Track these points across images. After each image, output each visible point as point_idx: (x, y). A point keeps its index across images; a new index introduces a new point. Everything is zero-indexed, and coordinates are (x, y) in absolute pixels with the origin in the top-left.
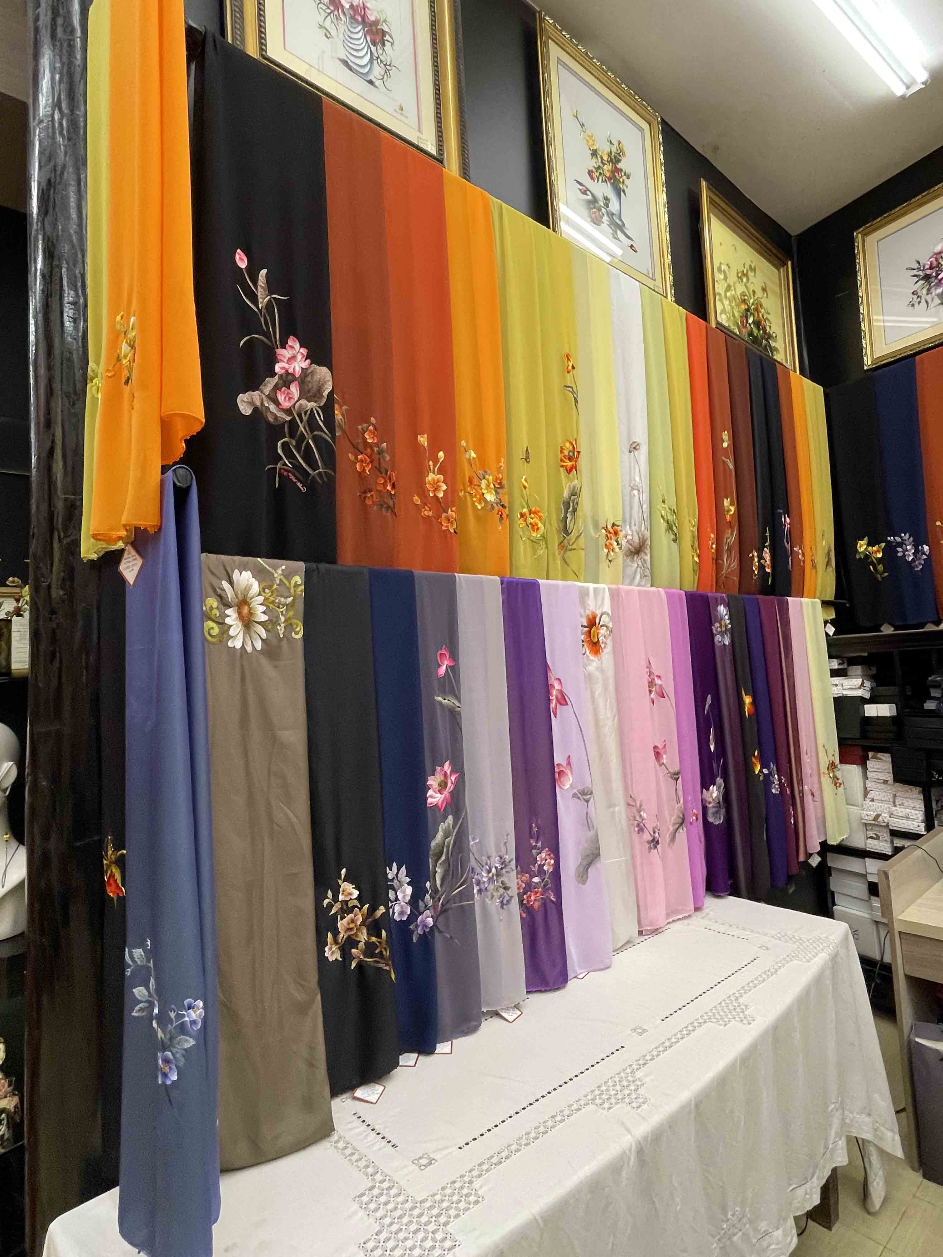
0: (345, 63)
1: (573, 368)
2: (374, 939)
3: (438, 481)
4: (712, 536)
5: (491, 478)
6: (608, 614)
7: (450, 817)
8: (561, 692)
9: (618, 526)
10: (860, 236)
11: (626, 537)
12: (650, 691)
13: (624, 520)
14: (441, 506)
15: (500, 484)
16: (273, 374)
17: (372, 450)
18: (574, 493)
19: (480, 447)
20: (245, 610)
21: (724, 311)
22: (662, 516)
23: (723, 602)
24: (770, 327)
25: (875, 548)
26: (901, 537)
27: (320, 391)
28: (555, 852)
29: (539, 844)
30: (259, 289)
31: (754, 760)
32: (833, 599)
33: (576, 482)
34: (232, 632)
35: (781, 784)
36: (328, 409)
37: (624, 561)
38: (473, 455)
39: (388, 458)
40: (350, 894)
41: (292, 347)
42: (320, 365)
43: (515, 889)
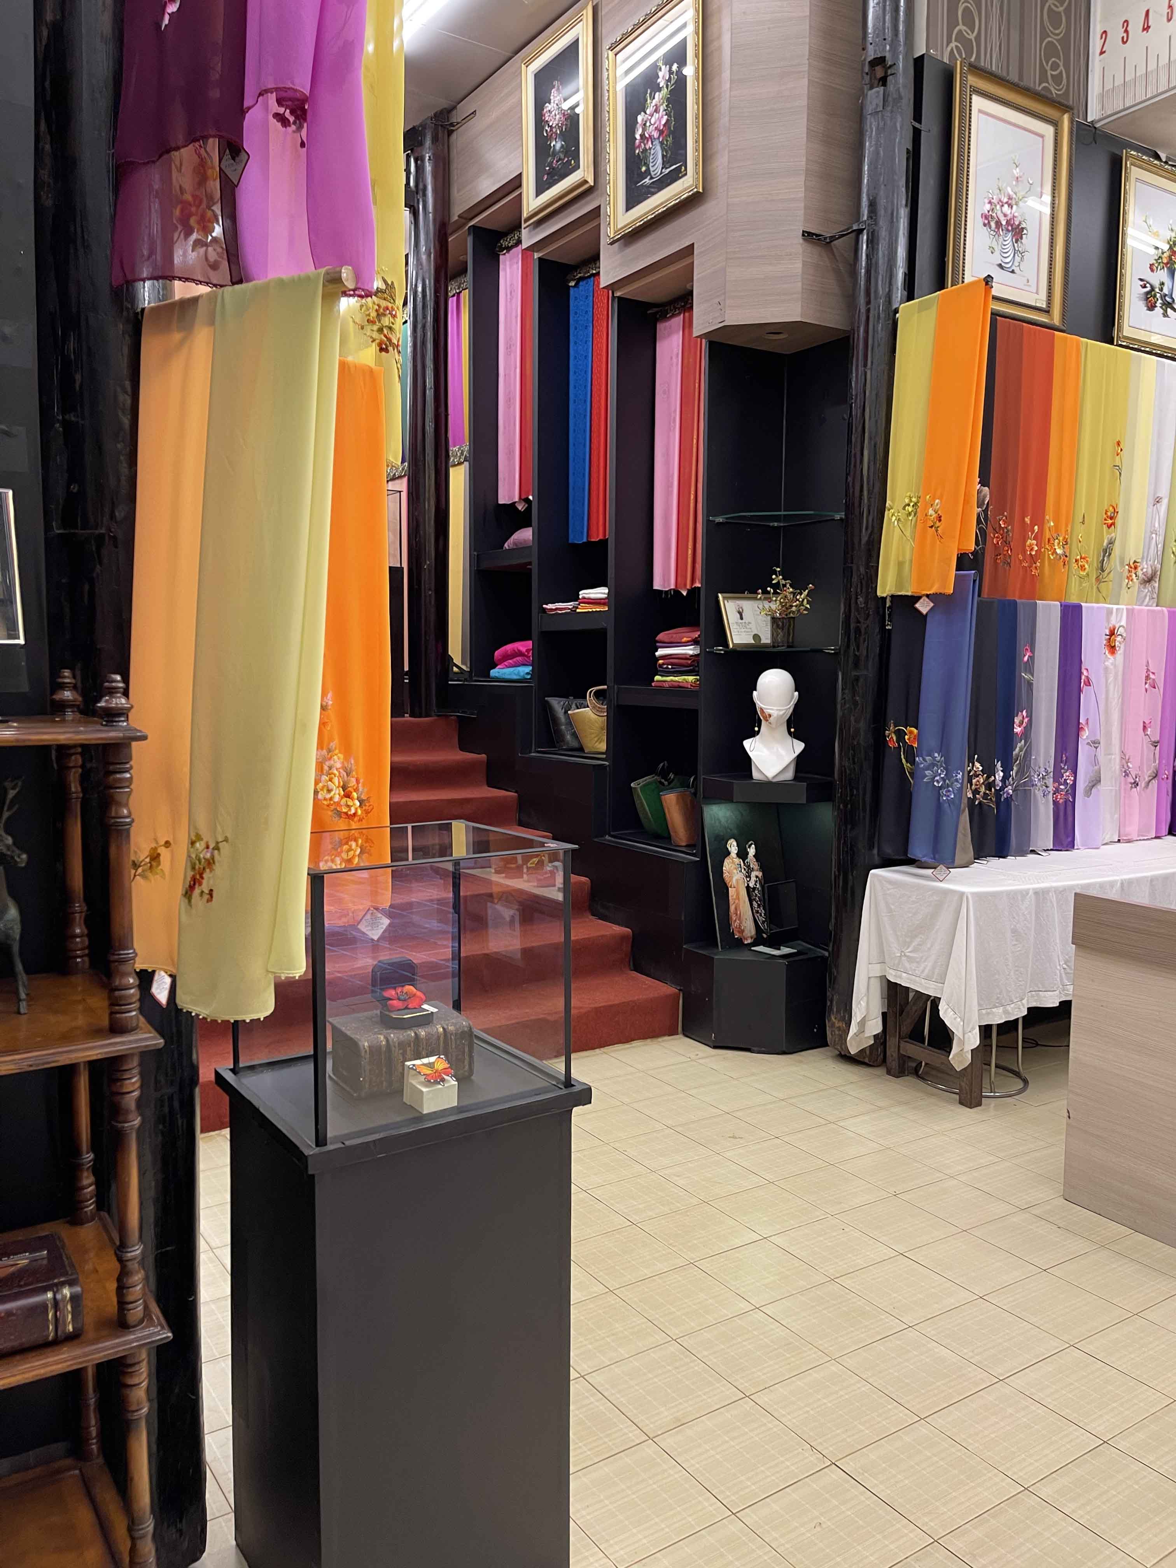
0: (1000, 266)
1: (1121, 450)
2: (987, 792)
3: (1033, 544)
5: (1061, 538)
6: (1124, 627)
7: (1023, 741)
8: (1087, 677)
9: (1138, 562)
11: (1142, 570)
12: (1146, 683)
13: (1143, 558)
14: (1033, 559)
15: (1066, 541)
17: (1004, 531)
18: (1111, 542)
19: (1057, 520)
22: (1173, 553)
27: (984, 500)
28: (1075, 773)
29: (1066, 767)
36: (987, 512)
37: (1139, 588)
38: (1052, 524)
39: (1011, 535)
40: (979, 768)
43: (1051, 789)
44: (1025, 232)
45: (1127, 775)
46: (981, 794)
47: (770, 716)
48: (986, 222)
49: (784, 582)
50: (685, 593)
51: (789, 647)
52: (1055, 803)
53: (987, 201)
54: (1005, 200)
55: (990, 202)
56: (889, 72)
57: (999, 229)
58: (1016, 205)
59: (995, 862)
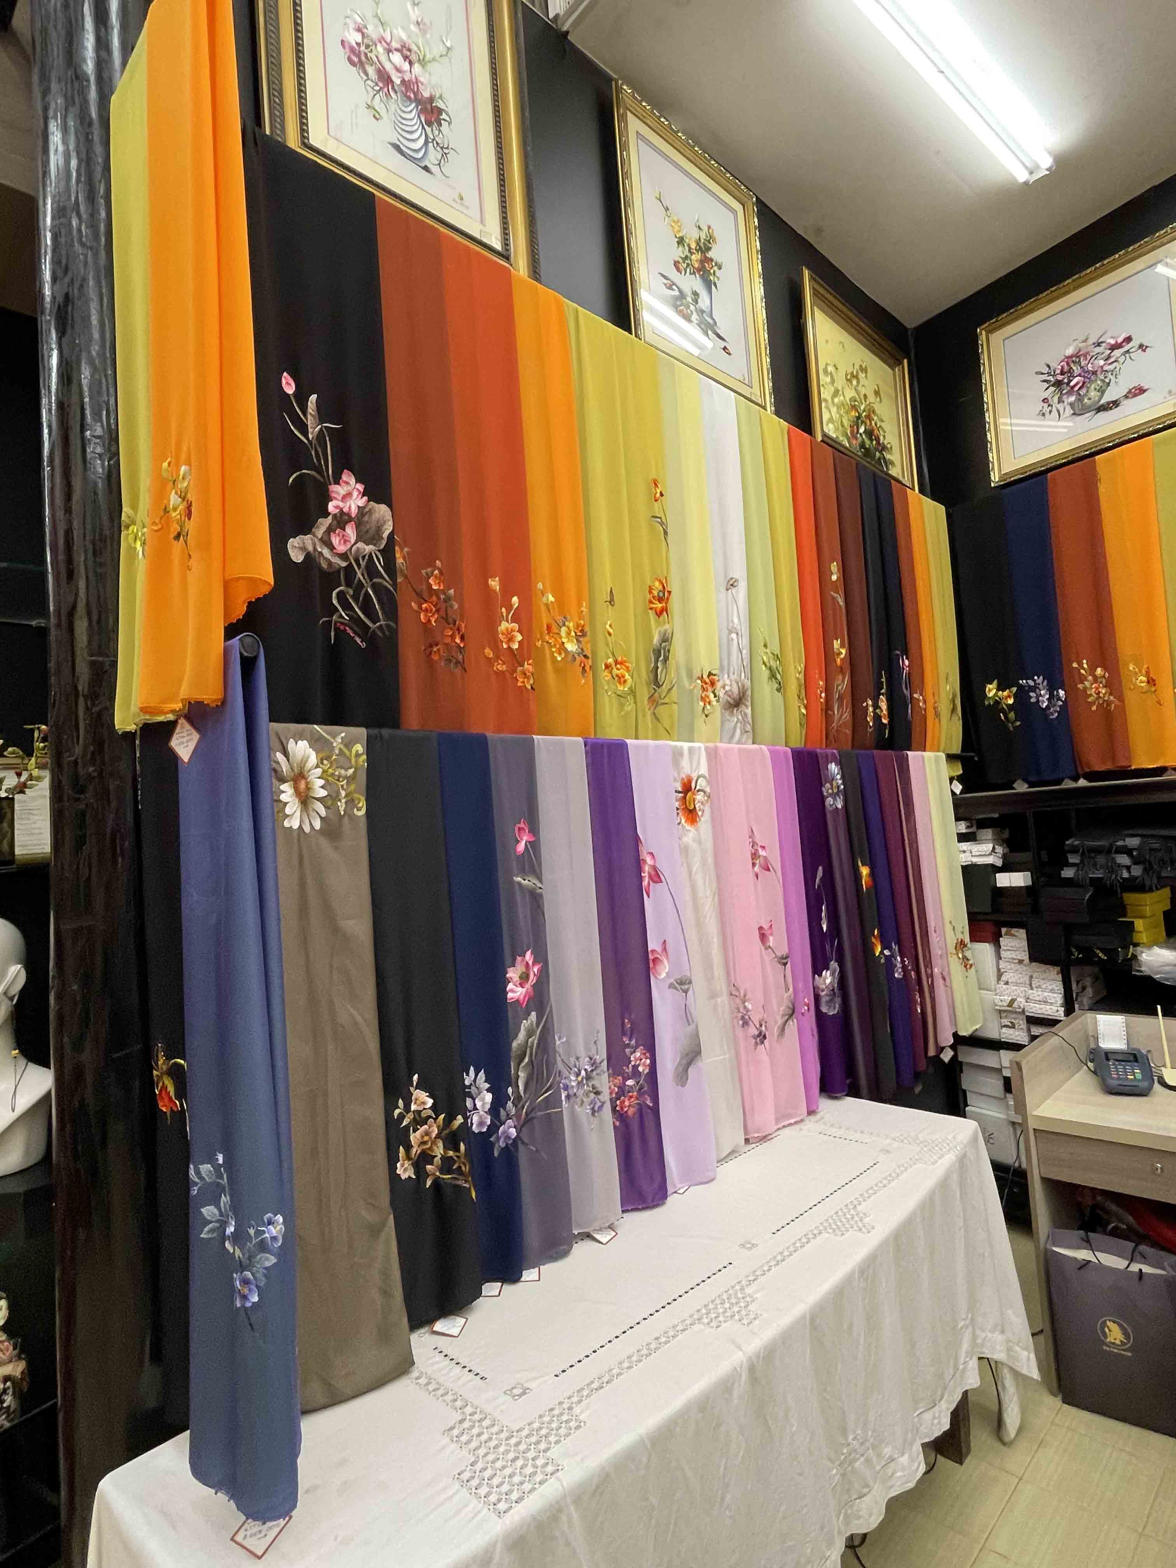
0: (397, 148)
1: (662, 495)
2: (451, 1153)
3: (512, 631)
4: (821, 683)
5: (571, 625)
6: (704, 777)
7: (534, 1014)
8: (654, 868)
9: (715, 675)
10: (984, 332)
11: (724, 688)
12: (754, 865)
13: (722, 668)
14: (516, 658)
15: (582, 631)
16: (326, 514)
17: (439, 598)
18: (666, 639)
20: (302, 785)
21: (831, 420)
22: (764, 663)
23: (834, 759)
24: (884, 437)
25: (1006, 693)
26: (1034, 681)
27: (379, 529)
28: (651, 1049)
29: (633, 1042)
30: (309, 417)
31: (874, 940)
32: (959, 752)
33: (667, 626)
34: (288, 811)
35: (904, 967)
36: (388, 552)
37: (722, 714)
38: (551, 598)
39: (456, 606)
40: (424, 1103)
41: (347, 483)
42: (378, 502)
43: (607, 1093)
44: (444, 116)
45: (745, 1023)
48: (354, 58)
54: (395, 45)
57: (386, 86)
58: (420, 64)
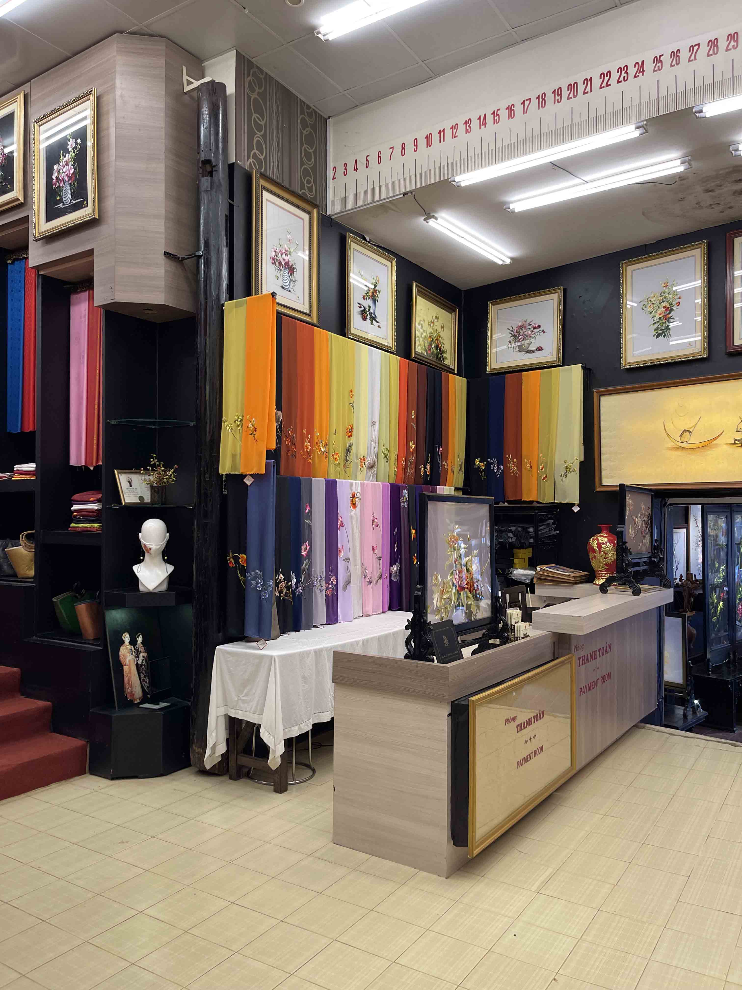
0: (282, 287)
1: (353, 395)
2: (287, 592)
3: (308, 445)
4: (404, 459)
5: (323, 442)
6: (359, 493)
7: (307, 560)
8: (342, 521)
9: (365, 457)
10: (490, 304)
11: (368, 461)
12: (373, 524)
13: (368, 455)
14: (309, 454)
15: (326, 444)
17: (291, 437)
18: (350, 445)
19: (321, 432)
21: (419, 345)
22: (383, 452)
23: (406, 488)
25: (482, 464)
26: (493, 460)
27: (279, 419)
28: (337, 577)
29: (332, 574)
33: (351, 441)
36: (280, 425)
37: (367, 471)
38: (318, 434)
39: (295, 439)
40: (282, 577)
43: (324, 587)
44: (295, 270)
45: (365, 577)
46: (284, 593)
47: (150, 549)
48: (273, 262)
49: (158, 463)
50: (92, 469)
51: (162, 504)
52: (327, 596)
53: (273, 250)
54: (284, 251)
55: (275, 251)
56: (214, 169)
57: (281, 267)
58: (290, 255)
59: (293, 635)
